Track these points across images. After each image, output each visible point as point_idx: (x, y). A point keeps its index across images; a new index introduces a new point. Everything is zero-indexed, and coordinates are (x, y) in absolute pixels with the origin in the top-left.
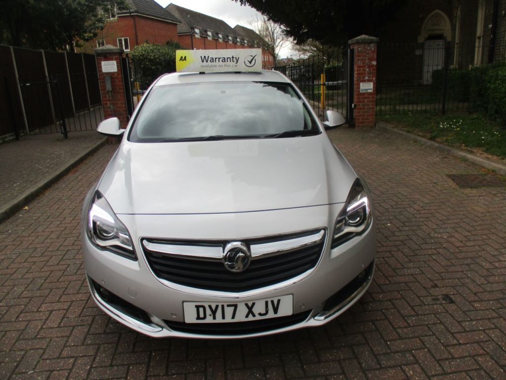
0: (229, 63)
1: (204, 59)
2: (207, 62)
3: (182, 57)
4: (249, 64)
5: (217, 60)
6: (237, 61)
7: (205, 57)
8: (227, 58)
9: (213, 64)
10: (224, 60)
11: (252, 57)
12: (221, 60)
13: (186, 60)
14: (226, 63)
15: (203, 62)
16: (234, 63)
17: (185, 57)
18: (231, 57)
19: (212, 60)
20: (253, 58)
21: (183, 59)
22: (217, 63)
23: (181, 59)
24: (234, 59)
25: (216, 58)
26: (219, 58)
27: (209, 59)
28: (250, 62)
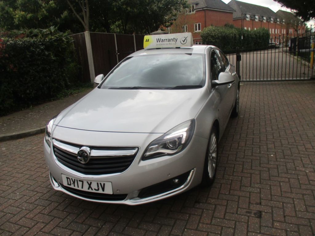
0: (172, 42)
1: (158, 40)
2: (160, 42)
3: (147, 40)
4: (183, 42)
5: (165, 40)
6: (176, 41)
7: (159, 39)
8: (171, 39)
9: (163, 43)
10: (169, 40)
12: (167, 40)
14: (170, 42)
15: (157, 42)
16: (174, 42)
17: (149, 40)
18: (173, 38)
19: (163, 41)
20: (185, 39)
21: (148, 41)
22: (165, 43)
24: (175, 40)
25: (164, 40)
26: (166, 40)
27: (161, 40)
28: (184, 41)
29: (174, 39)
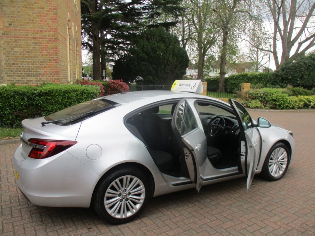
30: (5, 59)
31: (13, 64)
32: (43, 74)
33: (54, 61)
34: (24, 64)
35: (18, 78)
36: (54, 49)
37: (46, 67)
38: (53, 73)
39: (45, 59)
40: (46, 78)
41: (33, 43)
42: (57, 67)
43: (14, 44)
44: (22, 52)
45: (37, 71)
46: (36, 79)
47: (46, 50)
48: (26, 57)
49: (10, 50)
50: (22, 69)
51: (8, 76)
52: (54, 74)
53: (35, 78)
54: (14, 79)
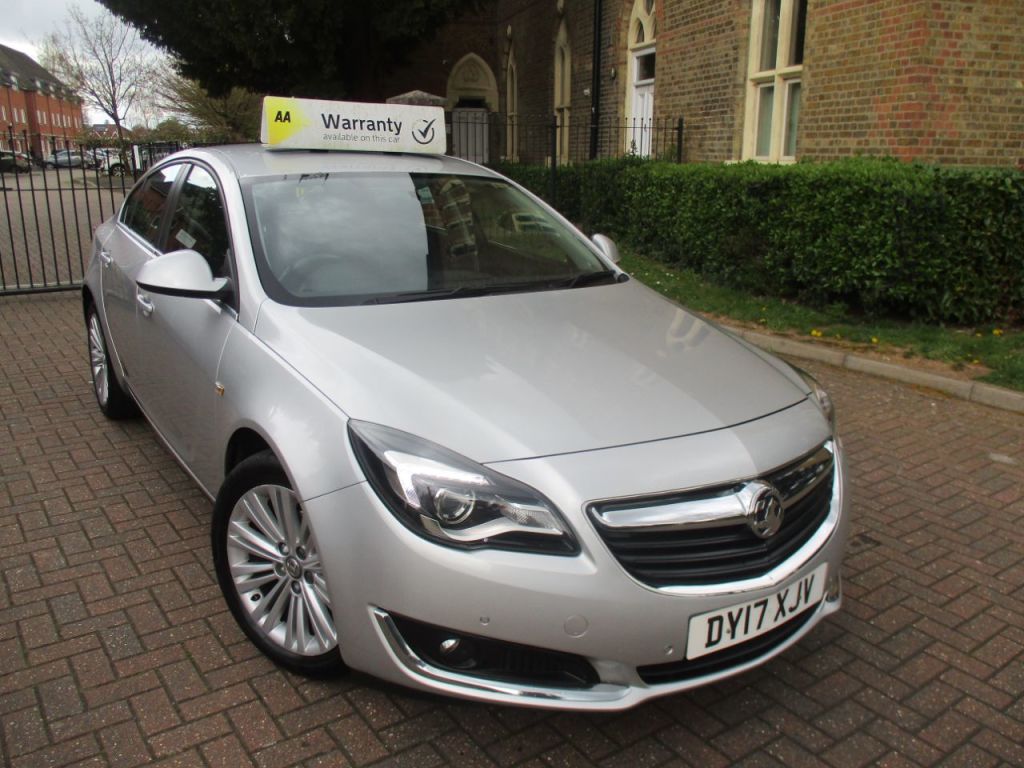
0: (381, 133)
1: (330, 121)
2: (336, 127)
3: (280, 113)
4: (421, 139)
5: (358, 124)
6: (399, 130)
7: (331, 116)
8: (378, 123)
9: (349, 131)
10: (372, 126)
11: (426, 125)
12: (365, 125)
13: (289, 120)
14: (376, 132)
15: (328, 126)
16: (392, 134)
17: (288, 114)
18: (386, 121)
19: (348, 125)
20: (429, 126)
21: (284, 117)
22: (357, 133)
23: (279, 117)
24: (393, 126)
25: (354, 122)
26: (362, 122)
27: (341, 123)
28: (424, 134)
29: (389, 122)
30: (809, 85)
31: (822, 97)
32: (876, 126)
33: (907, 76)
34: (843, 96)
35: (824, 143)
36: (913, 30)
37: (884, 101)
38: (898, 121)
39: (886, 70)
40: (878, 138)
41: (868, 19)
42: (910, 98)
43: (830, 30)
44: (843, 55)
45: (864, 118)
46: (859, 143)
47: (893, 38)
48: (848, 71)
49: (821, 53)
50: (833, 112)
51: (809, 136)
52: (901, 125)
53: (856, 140)
54: (818, 144)
